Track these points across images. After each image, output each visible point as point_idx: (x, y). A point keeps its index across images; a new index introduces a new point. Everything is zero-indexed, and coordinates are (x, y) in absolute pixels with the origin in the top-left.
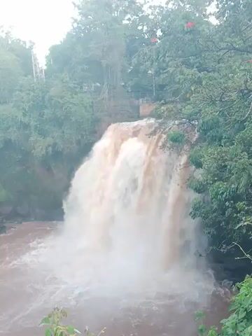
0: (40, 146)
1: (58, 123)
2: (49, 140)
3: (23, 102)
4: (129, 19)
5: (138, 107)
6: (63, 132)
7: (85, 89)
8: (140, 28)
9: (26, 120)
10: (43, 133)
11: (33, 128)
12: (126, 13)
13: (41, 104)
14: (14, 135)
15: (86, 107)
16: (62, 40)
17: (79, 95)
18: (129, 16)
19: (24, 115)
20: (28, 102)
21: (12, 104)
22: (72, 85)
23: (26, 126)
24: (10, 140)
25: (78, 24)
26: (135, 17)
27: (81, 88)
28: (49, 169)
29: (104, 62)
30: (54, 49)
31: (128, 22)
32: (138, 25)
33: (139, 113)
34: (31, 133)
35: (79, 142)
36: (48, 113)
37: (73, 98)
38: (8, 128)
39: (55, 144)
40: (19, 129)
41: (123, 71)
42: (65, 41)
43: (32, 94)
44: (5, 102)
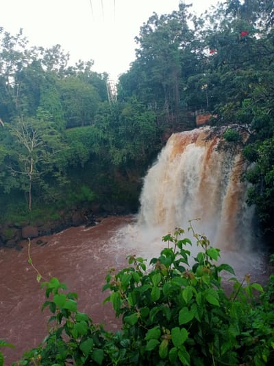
0: (117, 157)
1: (130, 136)
2: (124, 151)
3: (102, 122)
4: (183, 45)
5: (195, 118)
6: (134, 144)
7: (150, 107)
8: (192, 51)
9: (105, 137)
10: (119, 146)
11: (111, 143)
12: (180, 40)
13: (116, 122)
14: (97, 149)
15: (151, 122)
16: (129, 70)
17: (145, 113)
18: (183, 43)
19: (104, 133)
20: (106, 122)
21: (94, 125)
22: (139, 105)
23: (106, 142)
24: (95, 153)
25: (141, 54)
26: (188, 43)
27: (147, 107)
28: (125, 174)
29: (164, 83)
30: (123, 79)
31: (181, 48)
32: (191, 50)
33: (195, 123)
34: (110, 147)
35: (147, 151)
36: (122, 129)
37: (140, 115)
38: (92, 144)
39: (129, 154)
40: (100, 144)
41: (181, 89)
42: (132, 70)
43: (109, 115)
44: (88, 124)
